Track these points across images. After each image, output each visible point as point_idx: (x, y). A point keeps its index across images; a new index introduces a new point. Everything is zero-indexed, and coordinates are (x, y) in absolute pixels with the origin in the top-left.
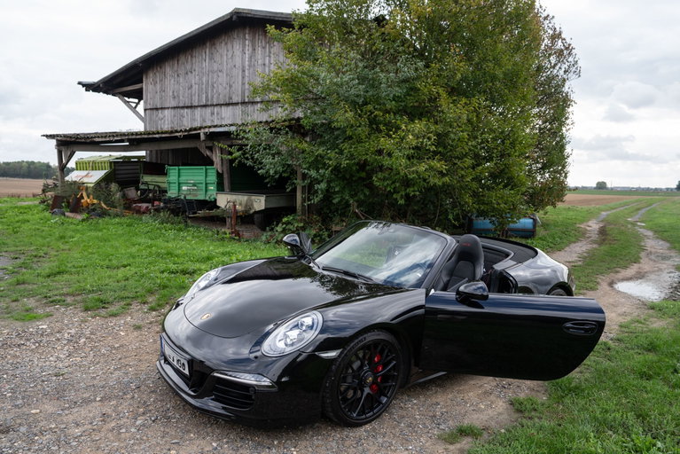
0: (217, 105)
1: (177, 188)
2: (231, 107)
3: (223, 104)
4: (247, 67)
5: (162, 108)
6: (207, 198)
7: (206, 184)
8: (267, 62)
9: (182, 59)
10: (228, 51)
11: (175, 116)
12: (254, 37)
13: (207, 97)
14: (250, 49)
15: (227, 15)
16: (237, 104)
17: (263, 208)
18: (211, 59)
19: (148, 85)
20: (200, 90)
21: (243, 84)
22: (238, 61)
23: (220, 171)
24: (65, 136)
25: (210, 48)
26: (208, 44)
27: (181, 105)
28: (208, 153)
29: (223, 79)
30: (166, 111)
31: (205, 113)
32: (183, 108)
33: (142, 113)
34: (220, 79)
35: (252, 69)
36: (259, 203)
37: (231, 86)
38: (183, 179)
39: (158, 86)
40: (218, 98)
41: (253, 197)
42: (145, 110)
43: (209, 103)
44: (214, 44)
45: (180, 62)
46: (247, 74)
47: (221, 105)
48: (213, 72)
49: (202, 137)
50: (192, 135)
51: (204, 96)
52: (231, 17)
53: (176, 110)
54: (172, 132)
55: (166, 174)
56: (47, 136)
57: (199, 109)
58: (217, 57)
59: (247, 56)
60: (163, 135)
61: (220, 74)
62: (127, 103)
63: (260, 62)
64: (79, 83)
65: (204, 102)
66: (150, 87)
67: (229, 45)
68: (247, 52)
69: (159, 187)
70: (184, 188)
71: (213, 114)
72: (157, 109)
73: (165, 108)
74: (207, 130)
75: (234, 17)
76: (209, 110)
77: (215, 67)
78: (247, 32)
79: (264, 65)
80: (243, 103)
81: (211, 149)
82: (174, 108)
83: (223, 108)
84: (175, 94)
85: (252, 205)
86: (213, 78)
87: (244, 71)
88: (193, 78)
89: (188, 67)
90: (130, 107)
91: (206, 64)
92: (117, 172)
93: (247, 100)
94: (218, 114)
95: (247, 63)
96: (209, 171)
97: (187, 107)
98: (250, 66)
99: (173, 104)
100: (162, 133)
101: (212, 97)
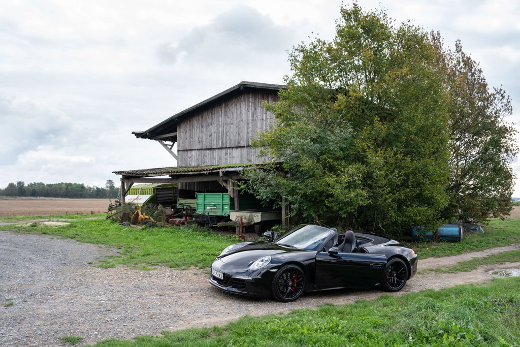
0: (229, 148)
1: (203, 208)
2: (239, 149)
3: (234, 147)
4: (250, 121)
5: (190, 150)
6: (223, 215)
7: (223, 205)
8: (264, 118)
9: (205, 115)
10: (237, 110)
11: (199, 155)
12: (255, 100)
13: (222, 142)
14: (253, 109)
15: (236, 86)
16: (243, 147)
17: (260, 221)
18: (225, 115)
19: (181, 133)
20: (218, 137)
21: (248, 133)
22: (244, 117)
23: (232, 197)
24: (128, 172)
25: (225, 108)
26: (223, 105)
27: (204, 147)
28: (225, 184)
29: (234, 129)
30: (193, 152)
31: (221, 154)
32: (205, 149)
33: (176, 153)
34: (231, 130)
35: (254, 123)
36: (257, 217)
37: (239, 135)
38: (207, 201)
39: (188, 134)
40: (230, 143)
41: (253, 214)
42: (178, 151)
43: (224, 146)
44: (227, 105)
45: (204, 117)
46: (250, 126)
47: (232, 148)
48: (227, 124)
49: (221, 174)
50: (214, 173)
51: (220, 141)
52: (240, 87)
53: (201, 151)
54: (201, 171)
55: (196, 198)
56: (116, 173)
57: (217, 150)
58: (229, 114)
59: (250, 113)
60: (195, 173)
61: (232, 126)
62: (165, 146)
63: (260, 117)
64: (133, 133)
65: (220, 146)
66: (182, 135)
67: (238, 106)
68: (250, 111)
69: (190, 207)
70: (208, 208)
71: (226, 154)
72: (187, 150)
73: (192, 150)
74: (224, 170)
75: (242, 88)
76: (224, 151)
77: (228, 121)
78: (250, 96)
79: (262, 119)
80: (248, 146)
81: (226, 181)
82: (199, 149)
83: (234, 150)
84: (200, 140)
85: (253, 219)
86: (226, 129)
87: (248, 124)
88: (213, 129)
89: (209, 121)
90: (167, 149)
91: (222, 119)
92: (158, 196)
93: (250, 145)
94: (230, 154)
95: (250, 118)
96: (224, 196)
97: (208, 149)
98: (252, 120)
99: (198, 147)
100: (194, 171)
101: (226, 142)
